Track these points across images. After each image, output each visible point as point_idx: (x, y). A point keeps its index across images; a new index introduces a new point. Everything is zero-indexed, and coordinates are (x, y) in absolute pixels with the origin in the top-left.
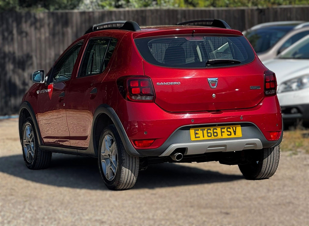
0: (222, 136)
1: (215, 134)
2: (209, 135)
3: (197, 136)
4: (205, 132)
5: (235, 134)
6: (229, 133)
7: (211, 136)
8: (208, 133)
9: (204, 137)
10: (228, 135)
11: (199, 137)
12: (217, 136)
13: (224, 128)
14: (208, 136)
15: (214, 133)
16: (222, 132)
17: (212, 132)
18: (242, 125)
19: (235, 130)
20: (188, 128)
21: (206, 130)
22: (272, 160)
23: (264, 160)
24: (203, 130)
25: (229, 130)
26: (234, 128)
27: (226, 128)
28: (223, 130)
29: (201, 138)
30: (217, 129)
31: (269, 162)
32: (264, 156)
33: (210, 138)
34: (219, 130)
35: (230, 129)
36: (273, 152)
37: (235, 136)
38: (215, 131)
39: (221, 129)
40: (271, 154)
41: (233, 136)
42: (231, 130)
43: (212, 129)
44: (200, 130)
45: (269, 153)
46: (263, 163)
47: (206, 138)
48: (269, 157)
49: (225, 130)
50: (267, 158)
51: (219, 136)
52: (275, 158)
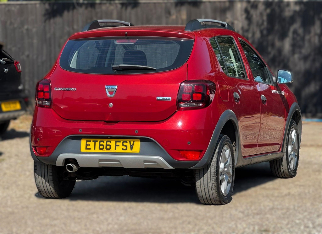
0: (115, 149)
1: (108, 147)
2: (101, 147)
3: (88, 147)
4: (97, 144)
5: (132, 149)
6: (125, 148)
7: (103, 149)
8: (100, 145)
9: (95, 149)
10: (123, 149)
11: (90, 149)
12: (110, 149)
13: (120, 142)
14: (100, 149)
15: (107, 145)
16: (116, 146)
17: (104, 144)
18: (142, 140)
19: (132, 144)
20: (80, 138)
21: (99, 141)
22: (206, 184)
23: (196, 183)
24: (95, 142)
25: (125, 144)
26: (132, 143)
27: (122, 142)
28: (118, 144)
29: (92, 150)
30: (110, 142)
31: (202, 185)
32: (196, 178)
33: (101, 151)
34: (113, 143)
35: (127, 142)
36: (206, 175)
37: (131, 152)
38: (108, 143)
39: (116, 142)
40: (203, 176)
41: (129, 150)
42: (128, 144)
43: (105, 141)
44: (92, 141)
45: (201, 175)
46: (197, 186)
47: (97, 150)
48: (202, 179)
49: (120, 144)
50: (199, 180)
51: (113, 149)
52: (209, 181)
